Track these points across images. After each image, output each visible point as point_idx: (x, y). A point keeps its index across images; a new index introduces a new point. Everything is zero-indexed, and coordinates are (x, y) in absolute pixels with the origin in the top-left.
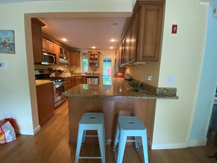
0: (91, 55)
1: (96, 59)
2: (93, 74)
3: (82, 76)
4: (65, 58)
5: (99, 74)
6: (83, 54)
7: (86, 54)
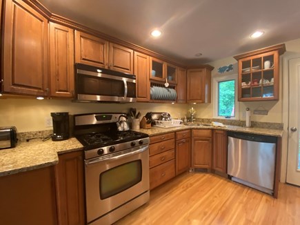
0: (246, 65)
1: (269, 74)
2: (253, 125)
3: (213, 130)
4: (167, 85)
5: (280, 127)
6: (222, 70)
7: (230, 68)
